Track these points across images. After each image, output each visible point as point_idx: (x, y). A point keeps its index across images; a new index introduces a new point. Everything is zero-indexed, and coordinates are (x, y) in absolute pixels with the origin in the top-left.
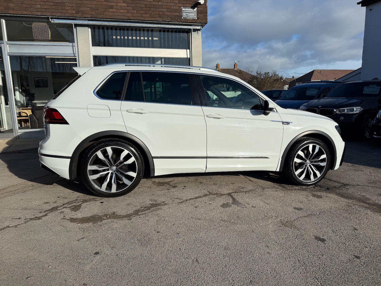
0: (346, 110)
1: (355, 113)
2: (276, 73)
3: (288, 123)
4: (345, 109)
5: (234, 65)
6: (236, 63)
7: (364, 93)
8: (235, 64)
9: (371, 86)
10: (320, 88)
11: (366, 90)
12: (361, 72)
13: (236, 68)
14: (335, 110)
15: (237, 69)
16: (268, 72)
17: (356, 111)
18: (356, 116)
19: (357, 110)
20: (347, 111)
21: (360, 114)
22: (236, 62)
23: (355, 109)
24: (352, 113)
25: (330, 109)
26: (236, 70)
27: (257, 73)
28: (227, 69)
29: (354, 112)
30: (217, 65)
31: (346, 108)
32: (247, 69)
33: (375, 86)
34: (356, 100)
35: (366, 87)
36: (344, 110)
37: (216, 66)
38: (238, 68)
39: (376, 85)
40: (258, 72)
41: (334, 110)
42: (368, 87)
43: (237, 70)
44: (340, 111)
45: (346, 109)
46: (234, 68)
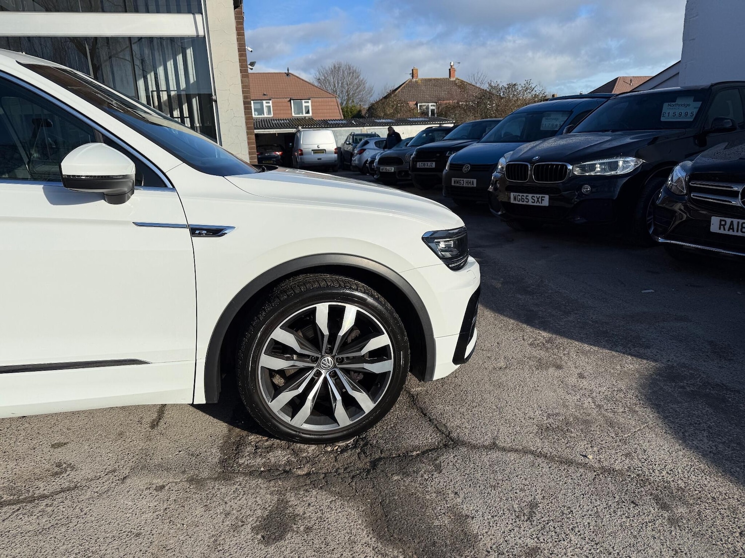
0: (598, 166)
1: (622, 173)
2: (530, 86)
3: (216, 232)
4: (595, 164)
5: (448, 70)
6: (454, 67)
7: (663, 119)
8: (450, 68)
9: (679, 101)
10: (571, 112)
11: (670, 113)
12: (679, 73)
13: (454, 76)
14: (570, 167)
15: (454, 79)
16: (514, 83)
17: (624, 168)
18: (625, 181)
19: (627, 165)
20: (603, 170)
21: (635, 176)
22: (452, 64)
23: (621, 163)
24: (613, 173)
25: (557, 165)
26: (452, 81)
27: (490, 85)
28: (434, 79)
29: (619, 172)
30: (413, 70)
31: (599, 162)
32: (473, 79)
33: (690, 101)
34: (633, 139)
35: (667, 104)
36: (593, 167)
37: (411, 72)
38: (456, 77)
39: (692, 98)
40: (492, 83)
41: (566, 168)
42: (674, 103)
43: (455, 81)
44: (583, 169)
45: (601, 164)
46: (448, 77)
